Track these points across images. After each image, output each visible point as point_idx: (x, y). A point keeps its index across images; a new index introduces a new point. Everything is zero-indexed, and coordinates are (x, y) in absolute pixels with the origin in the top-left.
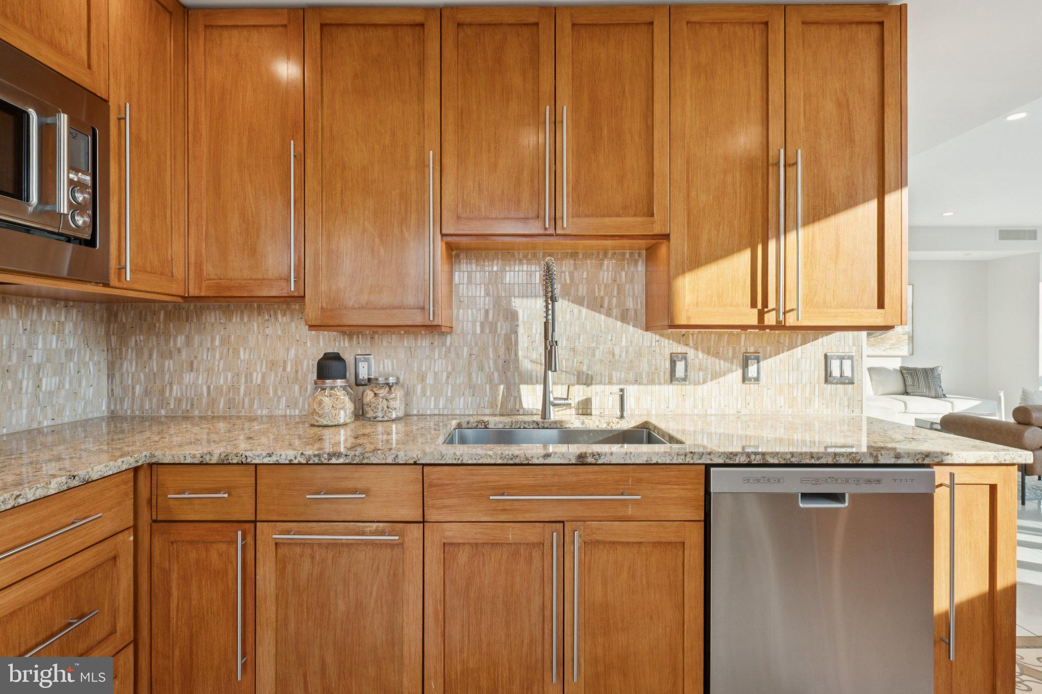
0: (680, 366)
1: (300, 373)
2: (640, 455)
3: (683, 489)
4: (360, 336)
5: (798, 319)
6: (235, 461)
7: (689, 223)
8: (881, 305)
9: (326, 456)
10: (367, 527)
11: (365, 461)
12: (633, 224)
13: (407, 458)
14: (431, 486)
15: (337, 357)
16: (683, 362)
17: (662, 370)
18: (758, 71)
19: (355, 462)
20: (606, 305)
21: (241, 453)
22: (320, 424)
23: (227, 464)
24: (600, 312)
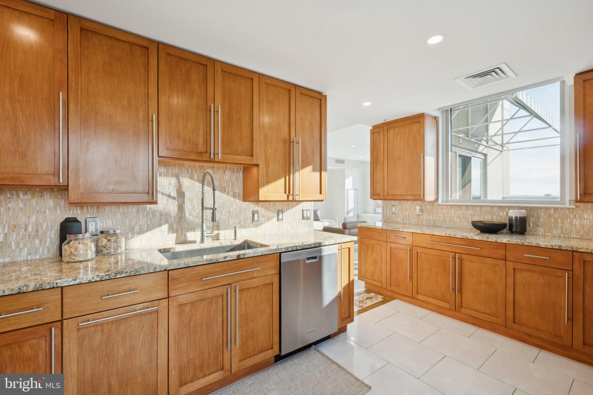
0: (256, 216)
1: (40, 232)
2: (259, 252)
3: (273, 263)
4: (89, 207)
5: (299, 198)
6: (48, 287)
7: (265, 160)
8: (321, 193)
9: (113, 274)
10: (137, 307)
11: (137, 274)
12: (246, 159)
13: (161, 268)
14: (173, 279)
15: (75, 220)
16: (257, 214)
17: (249, 218)
18: (287, 107)
19: (132, 275)
20: (227, 190)
21: (52, 281)
22: (76, 260)
23: (41, 290)
24: (224, 193)
